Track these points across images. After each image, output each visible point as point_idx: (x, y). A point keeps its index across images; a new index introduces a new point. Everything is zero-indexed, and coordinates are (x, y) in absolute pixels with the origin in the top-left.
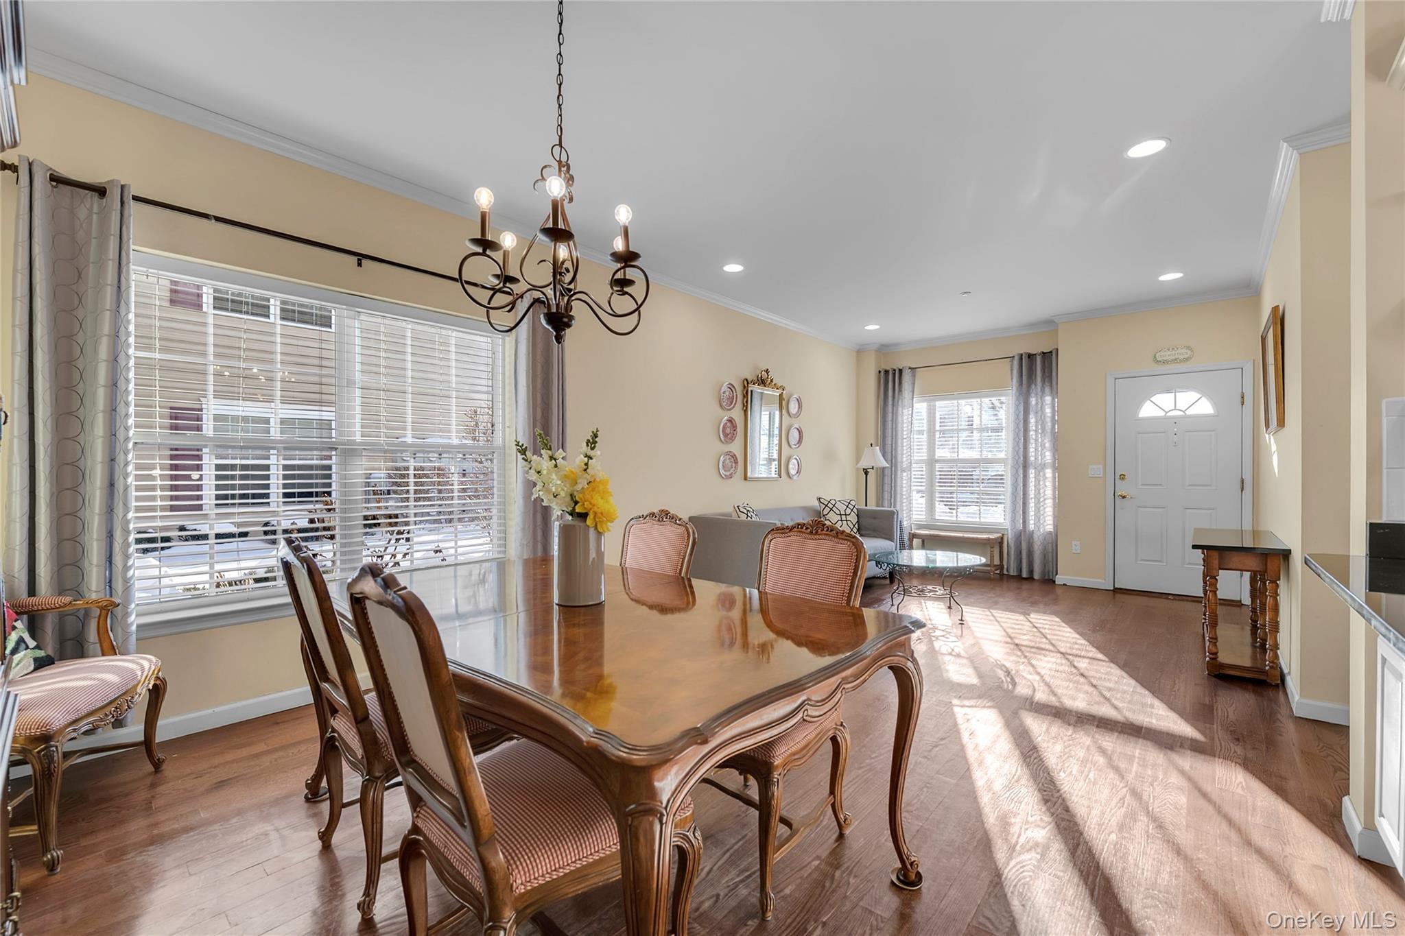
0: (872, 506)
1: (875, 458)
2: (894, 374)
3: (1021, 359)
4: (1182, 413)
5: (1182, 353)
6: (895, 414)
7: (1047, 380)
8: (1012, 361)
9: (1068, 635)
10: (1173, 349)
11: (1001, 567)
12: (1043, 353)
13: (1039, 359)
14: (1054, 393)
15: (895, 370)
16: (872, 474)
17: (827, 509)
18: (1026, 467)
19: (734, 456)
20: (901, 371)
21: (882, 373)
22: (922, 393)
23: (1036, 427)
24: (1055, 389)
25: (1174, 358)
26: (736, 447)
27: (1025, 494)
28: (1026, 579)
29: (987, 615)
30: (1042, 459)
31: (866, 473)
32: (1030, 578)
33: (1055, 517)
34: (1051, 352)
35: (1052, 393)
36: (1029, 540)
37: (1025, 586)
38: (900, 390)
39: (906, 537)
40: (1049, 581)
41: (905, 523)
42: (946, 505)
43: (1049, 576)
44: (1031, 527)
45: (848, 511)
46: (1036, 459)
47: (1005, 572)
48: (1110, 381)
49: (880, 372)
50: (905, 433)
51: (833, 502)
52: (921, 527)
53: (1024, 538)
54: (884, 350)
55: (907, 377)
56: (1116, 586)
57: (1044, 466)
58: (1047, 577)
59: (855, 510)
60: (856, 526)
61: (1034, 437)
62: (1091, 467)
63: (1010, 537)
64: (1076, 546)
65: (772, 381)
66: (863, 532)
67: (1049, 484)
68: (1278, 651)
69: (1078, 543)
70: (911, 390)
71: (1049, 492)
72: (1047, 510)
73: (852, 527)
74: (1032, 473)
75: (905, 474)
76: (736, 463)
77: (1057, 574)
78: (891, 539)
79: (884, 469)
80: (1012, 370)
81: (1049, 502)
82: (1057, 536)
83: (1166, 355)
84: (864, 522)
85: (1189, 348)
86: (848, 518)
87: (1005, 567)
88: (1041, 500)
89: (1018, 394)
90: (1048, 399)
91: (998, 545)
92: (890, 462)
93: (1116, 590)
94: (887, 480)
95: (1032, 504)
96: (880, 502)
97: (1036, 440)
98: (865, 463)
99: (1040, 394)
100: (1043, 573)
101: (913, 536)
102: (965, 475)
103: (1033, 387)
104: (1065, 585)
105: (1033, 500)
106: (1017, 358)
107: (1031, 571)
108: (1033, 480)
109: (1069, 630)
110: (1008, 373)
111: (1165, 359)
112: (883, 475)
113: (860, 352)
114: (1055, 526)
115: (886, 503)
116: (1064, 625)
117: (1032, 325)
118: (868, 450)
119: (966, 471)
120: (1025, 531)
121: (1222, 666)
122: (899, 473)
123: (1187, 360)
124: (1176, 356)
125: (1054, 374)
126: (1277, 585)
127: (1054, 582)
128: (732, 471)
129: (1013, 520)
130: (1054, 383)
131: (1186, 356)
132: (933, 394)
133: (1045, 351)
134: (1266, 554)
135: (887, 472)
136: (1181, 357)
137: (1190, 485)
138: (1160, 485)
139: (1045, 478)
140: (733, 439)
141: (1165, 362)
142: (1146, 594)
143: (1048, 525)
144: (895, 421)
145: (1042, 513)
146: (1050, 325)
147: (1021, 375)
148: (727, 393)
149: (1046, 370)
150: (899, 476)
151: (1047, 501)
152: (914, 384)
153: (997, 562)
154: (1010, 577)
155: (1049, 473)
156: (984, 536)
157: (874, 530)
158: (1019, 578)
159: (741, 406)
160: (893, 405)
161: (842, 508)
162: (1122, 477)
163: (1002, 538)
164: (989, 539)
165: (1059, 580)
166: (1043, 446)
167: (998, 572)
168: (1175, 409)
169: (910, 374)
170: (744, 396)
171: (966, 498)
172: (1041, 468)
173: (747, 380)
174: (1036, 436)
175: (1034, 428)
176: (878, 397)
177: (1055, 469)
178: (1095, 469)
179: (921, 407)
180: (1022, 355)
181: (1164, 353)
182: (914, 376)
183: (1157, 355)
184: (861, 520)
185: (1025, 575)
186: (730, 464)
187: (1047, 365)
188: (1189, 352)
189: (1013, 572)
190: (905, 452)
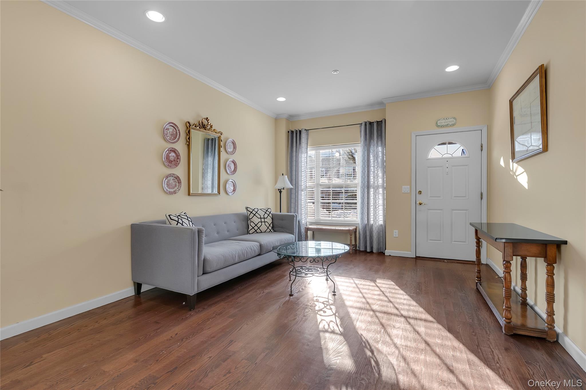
0: (284, 212)
1: (286, 183)
2: (297, 133)
3: (366, 125)
4: (451, 156)
5: (451, 121)
6: (297, 157)
7: (379, 137)
8: (361, 126)
9: (401, 296)
10: (446, 119)
11: (355, 245)
12: (378, 122)
13: (375, 125)
14: (383, 144)
15: (297, 131)
16: (284, 193)
17: (252, 215)
18: (368, 188)
19: (178, 179)
20: (300, 131)
21: (290, 132)
22: (312, 145)
23: (374, 164)
24: (384, 142)
25: (447, 124)
26: (180, 171)
27: (368, 203)
28: (369, 253)
29: (352, 283)
30: (377, 183)
31: (280, 192)
32: (371, 252)
33: (385, 216)
34: (382, 121)
35: (382, 145)
36: (371, 229)
37: (369, 257)
38: (300, 143)
39: (303, 230)
40: (381, 253)
41: (303, 222)
42: (327, 210)
43: (381, 251)
44: (372, 222)
45: (266, 216)
46: (374, 183)
47: (358, 249)
48: (413, 136)
49: (288, 132)
50: (303, 168)
51: (256, 210)
52: (312, 223)
53: (368, 228)
54: (291, 118)
55: (304, 135)
56: (417, 255)
57: (378, 187)
58: (380, 251)
59: (270, 215)
60: (271, 225)
61: (373, 170)
62: (403, 187)
63: (360, 228)
64: (396, 233)
65: (211, 127)
66: (276, 229)
67: (381, 197)
68: (554, 316)
69: (397, 231)
70: (306, 143)
71: (381, 202)
72: (380, 212)
73: (268, 226)
74: (372, 190)
75: (303, 193)
76: (179, 182)
77: (385, 249)
78: (292, 233)
79: (291, 189)
80: (361, 131)
81: (381, 208)
82: (385, 227)
83: (443, 122)
84: (276, 222)
85: (455, 118)
86: (266, 220)
87: (358, 245)
88: (377, 206)
89: (364, 145)
90: (380, 149)
91: (354, 233)
92: (294, 186)
93: (417, 258)
94: (293, 196)
95: (372, 209)
96: (289, 210)
97: (374, 172)
98: (279, 186)
99: (376, 145)
100: (378, 249)
101: (307, 229)
102: (336, 193)
103: (372, 141)
104: (390, 255)
105: (372, 207)
106: (363, 125)
107: (372, 248)
108: (373, 195)
109: (402, 292)
110: (358, 133)
111: (442, 124)
112: (291, 194)
113: (277, 119)
114: (385, 221)
115: (293, 210)
116: (397, 287)
117: (372, 105)
118: (281, 177)
119: (336, 191)
120: (368, 225)
121: (515, 328)
122: (300, 191)
123: (453, 125)
124: (448, 123)
125: (383, 134)
126: (554, 267)
127: (384, 254)
128: (176, 188)
129: (362, 219)
130: (383, 139)
131: (453, 123)
132: (318, 145)
133: (378, 121)
134: (546, 244)
135: (294, 191)
136: (451, 123)
137: (455, 197)
138: (440, 197)
139: (379, 194)
140: (176, 165)
141: (442, 126)
142: (433, 259)
143: (380, 221)
144: (297, 161)
145: (377, 214)
146: (381, 105)
147: (366, 134)
148: (171, 130)
149: (379, 132)
150: (300, 194)
151: (379, 207)
152: (307, 139)
153: (353, 243)
154: (360, 252)
155: (381, 190)
156: (347, 228)
157: (282, 228)
158: (365, 252)
159: (185, 141)
160: (296, 152)
161: (262, 213)
162: (420, 192)
163: (356, 229)
164: (349, 230)
165: (387, 252)
166: (377, 175)
167: (354, 249)
168: (447, 153)
169: (306, 133)
170: (187, 135)
171: (337, 206)
172: (376, 188)
173: (189, 123)
174: (374, 169)
175: (373, 165)
176: (288, 147)
177: (384, 189)
178: (406, 188)
179: (311, 152)
180: (366, 123)
181: (442, 121)
182: (308, 135)
183: (438, 122)
184: (274, 222)
185: (368, 250)
186: (174, 183)
187: (379, 129)
188: (454, 120)
189: (362, 249)
190: (303, 179)
